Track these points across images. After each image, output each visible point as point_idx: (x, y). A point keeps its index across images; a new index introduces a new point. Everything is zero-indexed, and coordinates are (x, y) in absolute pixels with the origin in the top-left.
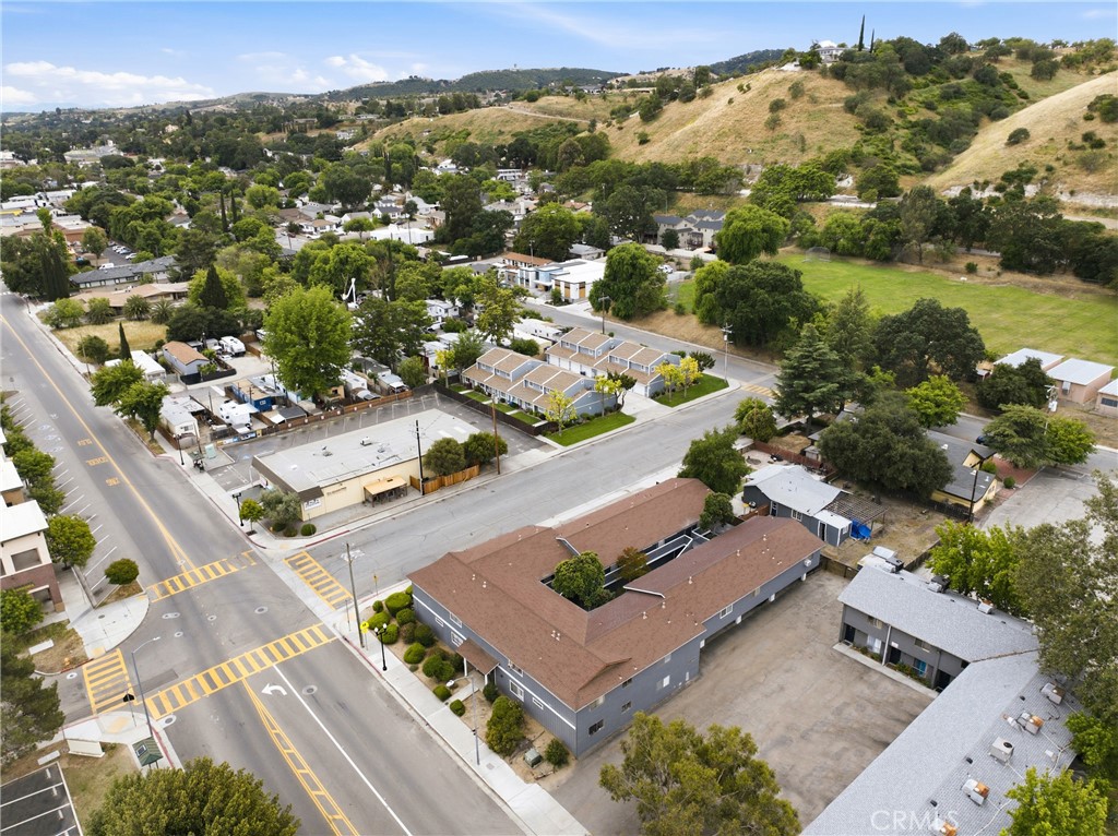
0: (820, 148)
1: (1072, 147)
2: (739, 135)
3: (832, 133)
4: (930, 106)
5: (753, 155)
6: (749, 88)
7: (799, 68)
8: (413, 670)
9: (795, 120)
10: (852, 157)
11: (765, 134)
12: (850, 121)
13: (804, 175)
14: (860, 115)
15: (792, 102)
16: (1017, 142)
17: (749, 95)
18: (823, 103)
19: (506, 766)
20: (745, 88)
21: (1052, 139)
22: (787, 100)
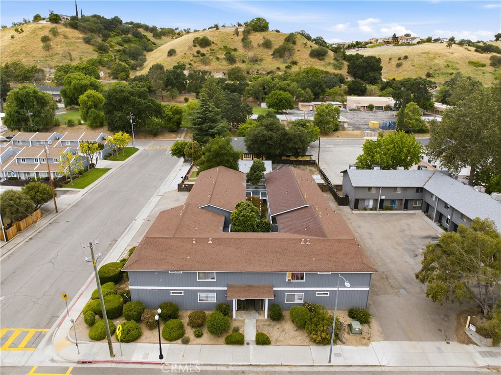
0: (81, 59)
1: (194, 56)
2: (27, 53)
3: (83, 52)
4: (120, 45)
5: (41, 63)
6: (22, 31)
7: (49, 23)
8: (186, 342)
9: (59, 46)
10: (99, 62)
11: (44, 53)
12: (90, 48)
13: (84, 68)
14: (93, 45)
15: (53, 37)
16: (171, 55)
17: (24, 34)
18: (70, 39)
19: (343, 347)
20: (19, 30)
21: (185, 53)
22: (50, 36)
